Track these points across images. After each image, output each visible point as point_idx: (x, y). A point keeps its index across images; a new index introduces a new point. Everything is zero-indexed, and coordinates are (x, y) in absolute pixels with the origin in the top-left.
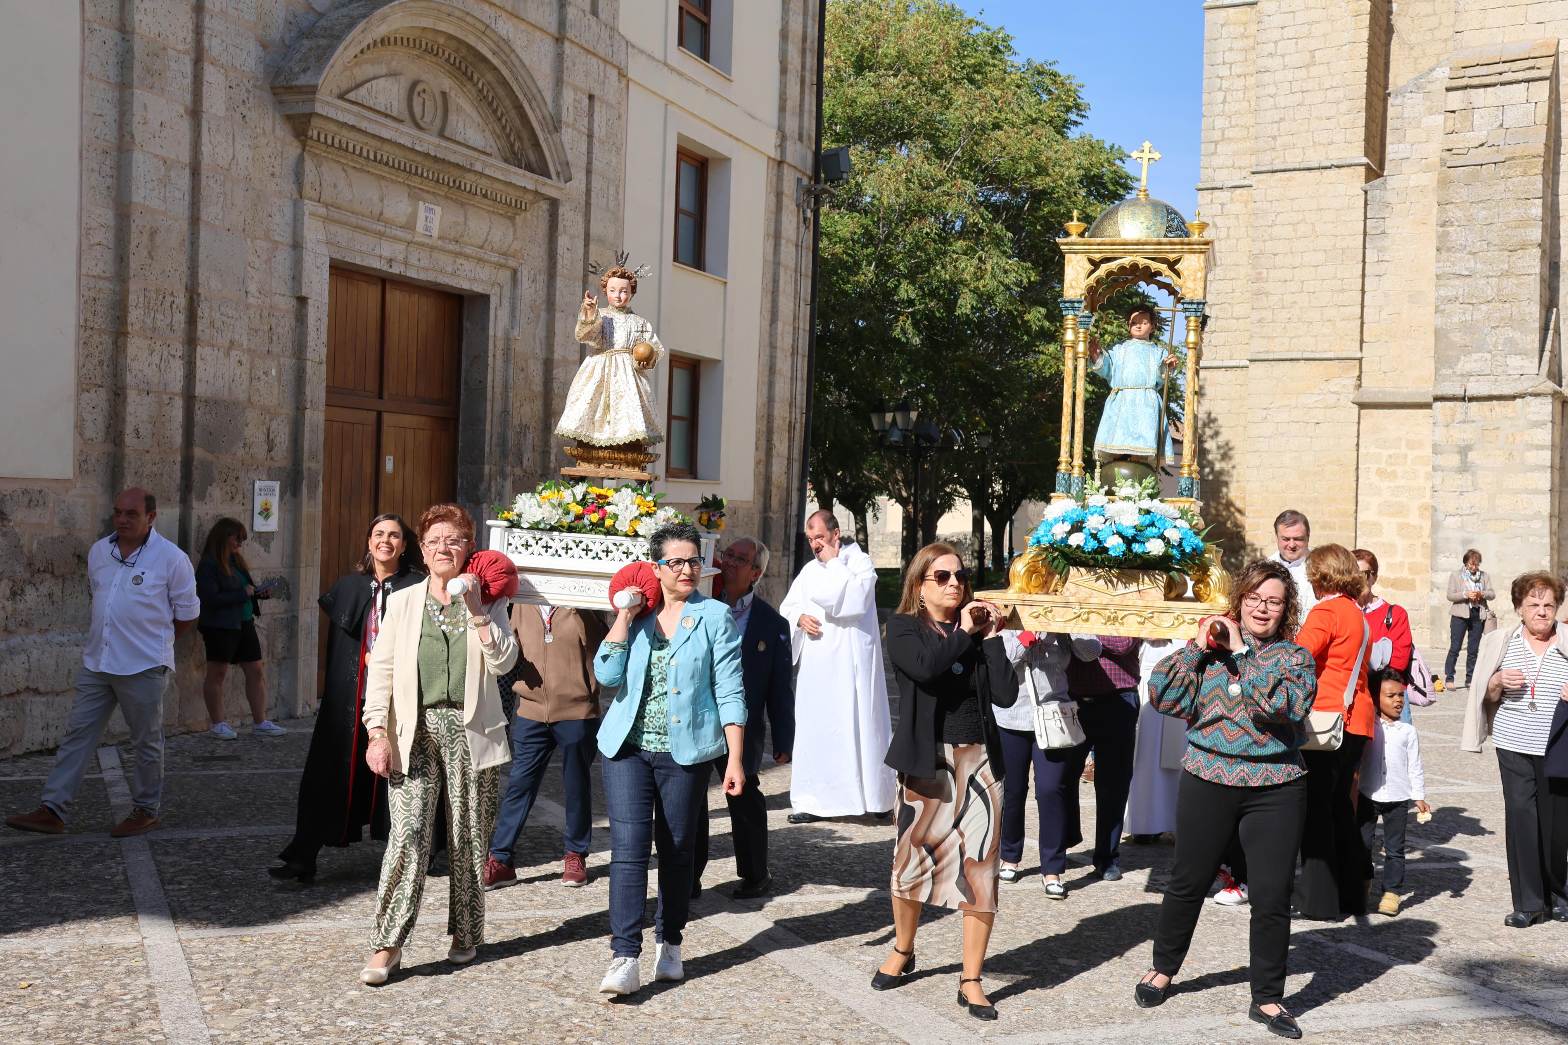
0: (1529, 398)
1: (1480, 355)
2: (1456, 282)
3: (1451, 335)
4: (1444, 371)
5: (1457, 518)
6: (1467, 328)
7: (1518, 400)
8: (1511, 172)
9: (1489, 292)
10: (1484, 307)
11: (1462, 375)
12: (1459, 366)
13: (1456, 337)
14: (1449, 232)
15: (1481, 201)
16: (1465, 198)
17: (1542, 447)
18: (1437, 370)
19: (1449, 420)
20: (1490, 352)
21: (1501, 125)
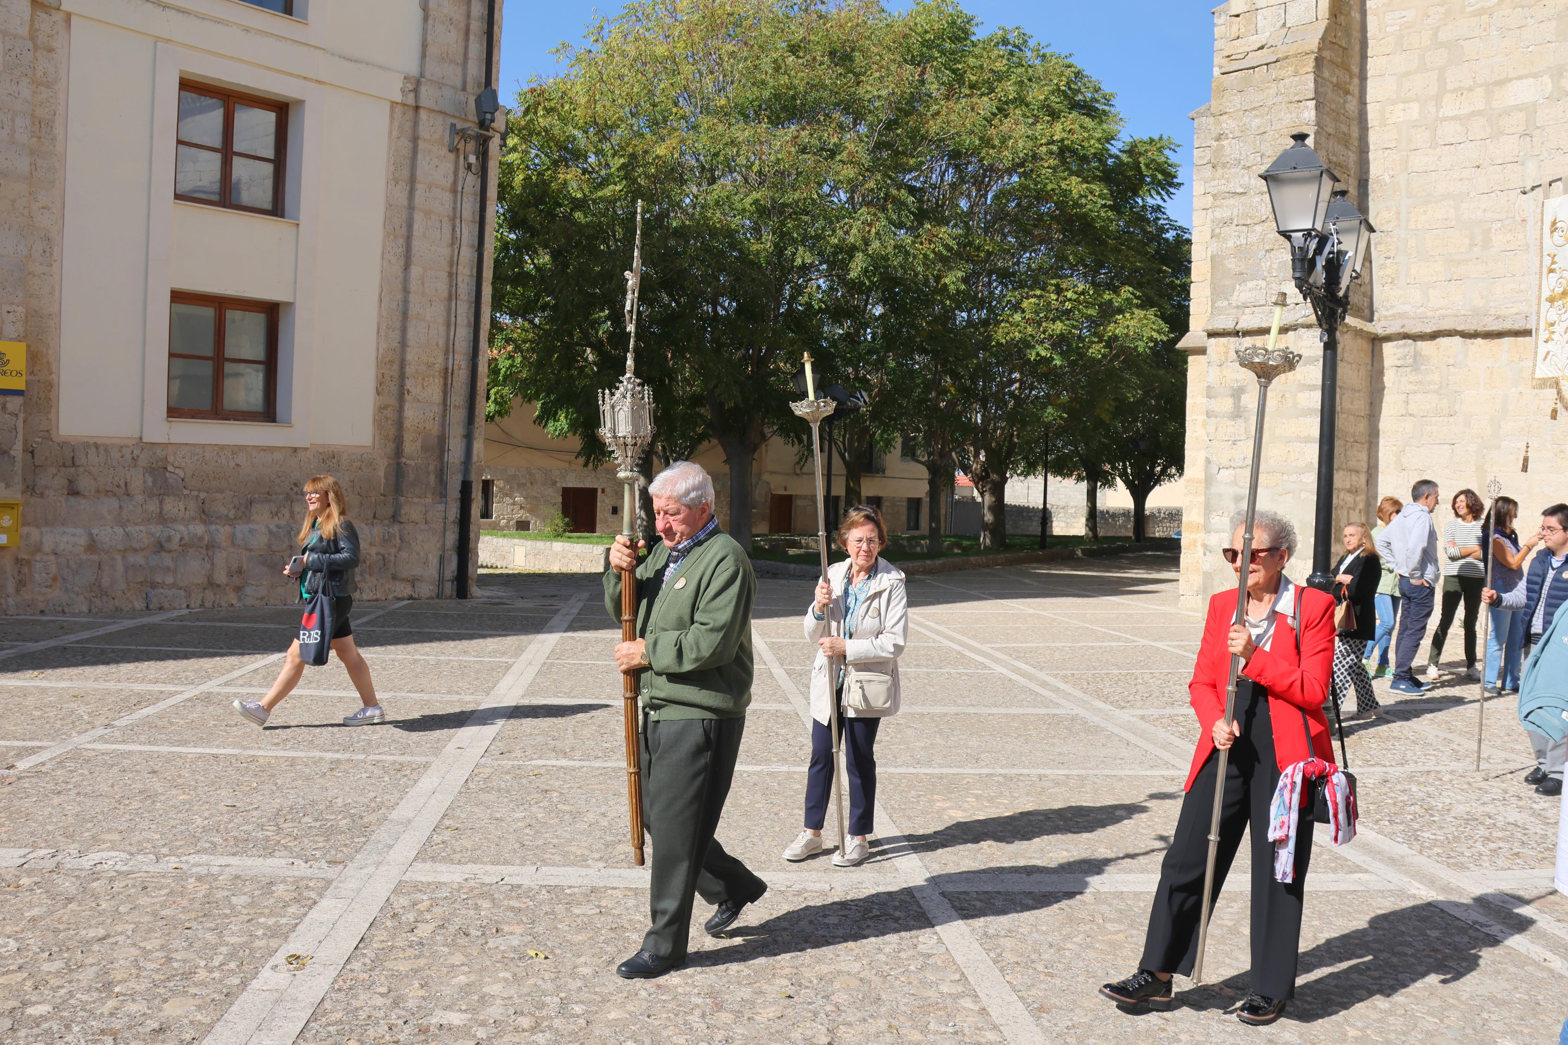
0: (1302, 331)
1: (1255, 282)
2: (1231, 201)
3: (1226, 262)
4: (1219, 304)
5: (1231, 471)
6: (1241, 252)
7: (1290, 333)
8: (1283, 73)
9: (1263, 210)
10: (1258, 228)
11: (1238, 307)
12: (1235, 297)
13: (1231, 264)
14: (1223, 146)
15: (1254, 109)
16: (1238, 106)
17: (1311, 388)
18: (1213, 302)
19: (1223, 358)
20: (1264, 279)
21: (1284, 25)
